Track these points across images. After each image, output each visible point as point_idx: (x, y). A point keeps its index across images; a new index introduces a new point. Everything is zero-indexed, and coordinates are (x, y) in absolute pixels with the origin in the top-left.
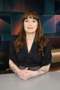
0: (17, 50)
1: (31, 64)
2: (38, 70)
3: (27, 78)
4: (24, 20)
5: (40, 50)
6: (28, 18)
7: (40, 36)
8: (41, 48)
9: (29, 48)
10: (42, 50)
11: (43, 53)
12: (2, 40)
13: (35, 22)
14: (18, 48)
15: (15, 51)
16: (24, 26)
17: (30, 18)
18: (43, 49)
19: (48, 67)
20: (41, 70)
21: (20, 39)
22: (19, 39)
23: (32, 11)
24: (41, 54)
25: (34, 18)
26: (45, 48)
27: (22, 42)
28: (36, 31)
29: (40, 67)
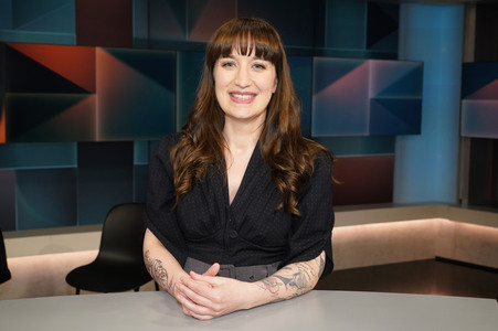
0: (181, 184)
1: (240, 250)
2: (266, 280)
3: (215, 311)
4: (217, 57)
5: (282, 185)
6: (235, 53)
7: (284, 128)
8: (284, 180)
9: (235, 179)
10: (293, 188)
11: (294, 203)
12: (135, 163)
13: (263, 67)
14: (187, 177)
15: (173, 189)
16: (214, 82)
17: (244, 53)
18: (296, 184)
19: (311, 269)
20: (279, 281)
21: (195, 139)
22: (191, 140)
23: (250, 21)
24: (287, 207)
25: (258, 55)
26: (303, 180)
27: (205, 151)
28: (268, 108)
29: (280, 268)
